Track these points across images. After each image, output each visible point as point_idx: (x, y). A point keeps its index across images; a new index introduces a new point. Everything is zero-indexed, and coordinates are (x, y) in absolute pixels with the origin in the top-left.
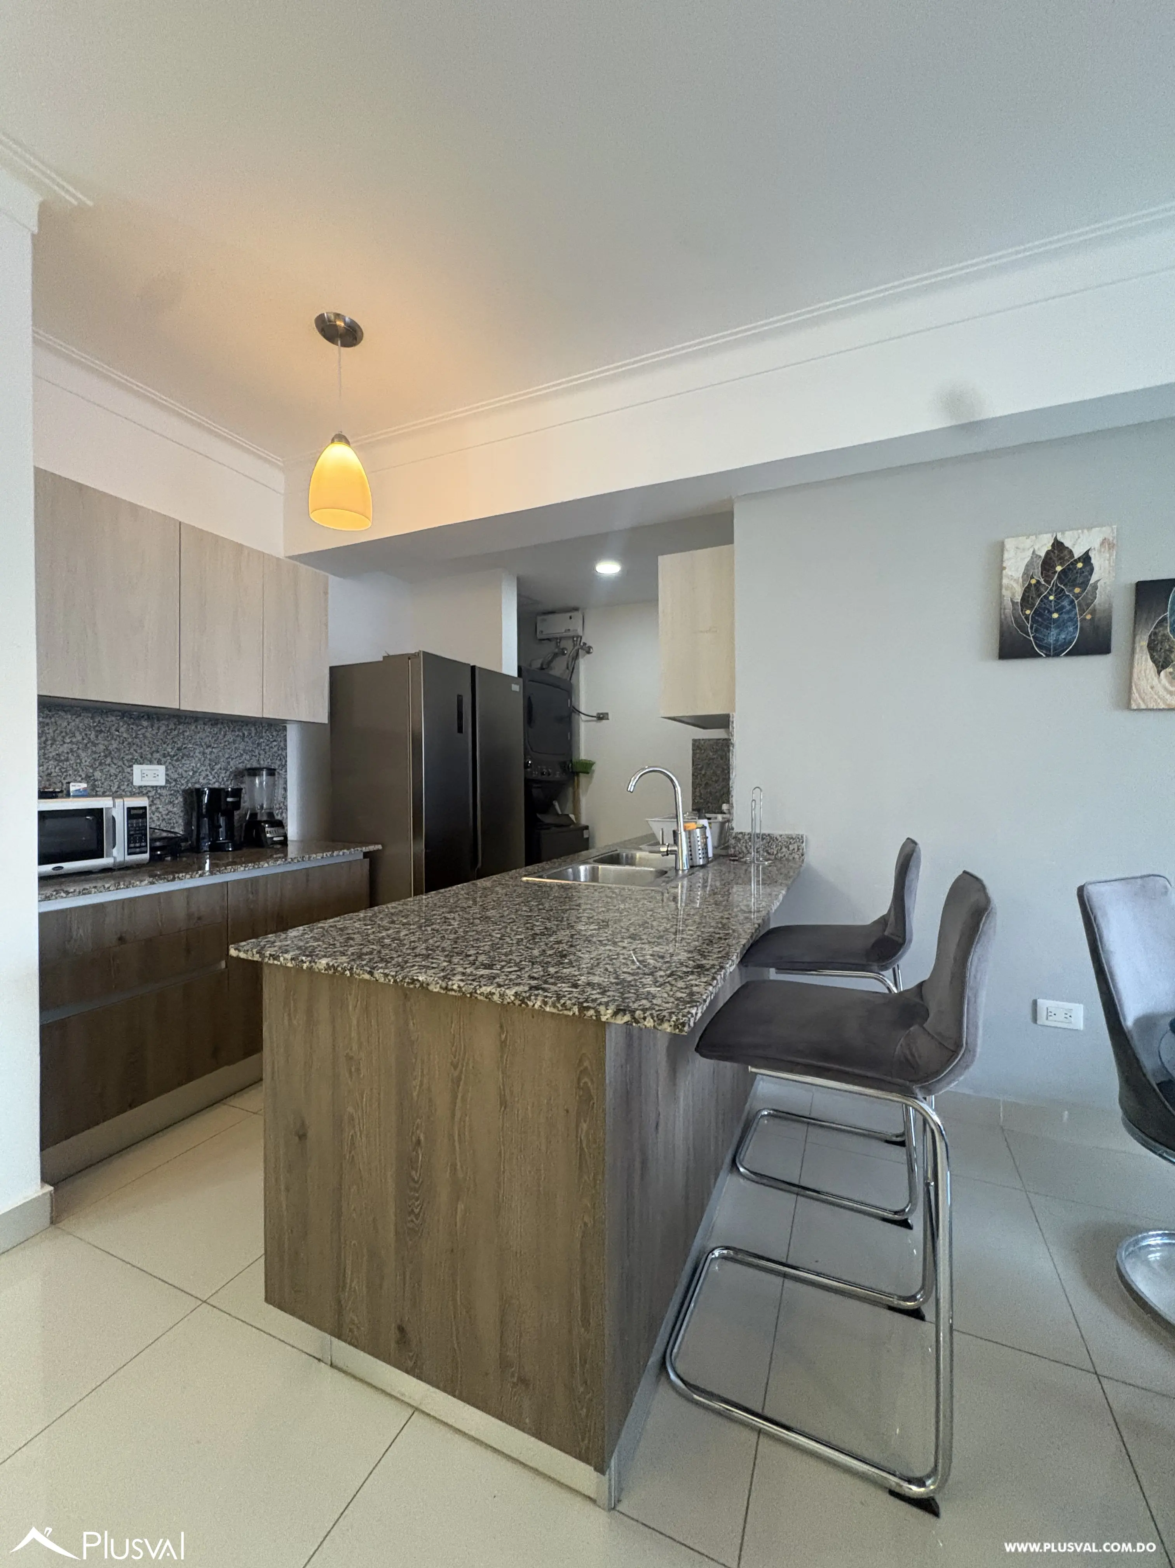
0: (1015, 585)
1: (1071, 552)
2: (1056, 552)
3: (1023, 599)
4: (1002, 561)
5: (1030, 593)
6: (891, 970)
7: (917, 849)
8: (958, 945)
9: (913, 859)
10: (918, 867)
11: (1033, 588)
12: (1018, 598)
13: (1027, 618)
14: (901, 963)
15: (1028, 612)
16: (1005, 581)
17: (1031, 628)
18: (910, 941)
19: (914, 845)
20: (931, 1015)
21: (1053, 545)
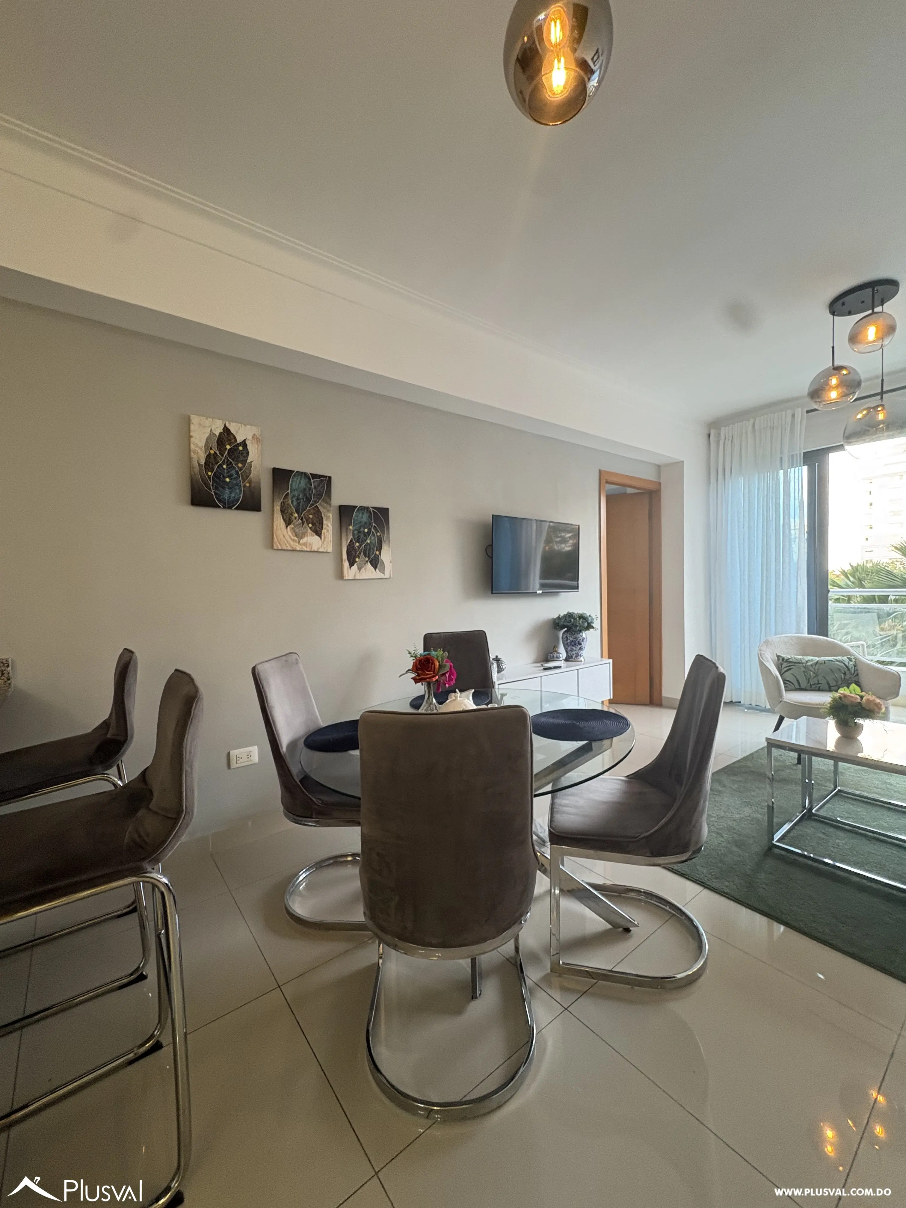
0: (199, 451)
1: (235, 438)
2: (225, 434)
3: (205, 463)
4: (189, 431)
5: (210, 460)
6: (115, 768)
7: (134, 658)
8: (175, 731)
9: (131, 667)
10: (136, 674)
11: (212, 457)
12: (203, 462)
13: (209, 477)
14: (124, 758)
15: (210, 473)
16: (192, 446)
17: (213, 486)
18: (132, 737)
19: (130, 654)
20: (156, 794)
21: (223, 429)
